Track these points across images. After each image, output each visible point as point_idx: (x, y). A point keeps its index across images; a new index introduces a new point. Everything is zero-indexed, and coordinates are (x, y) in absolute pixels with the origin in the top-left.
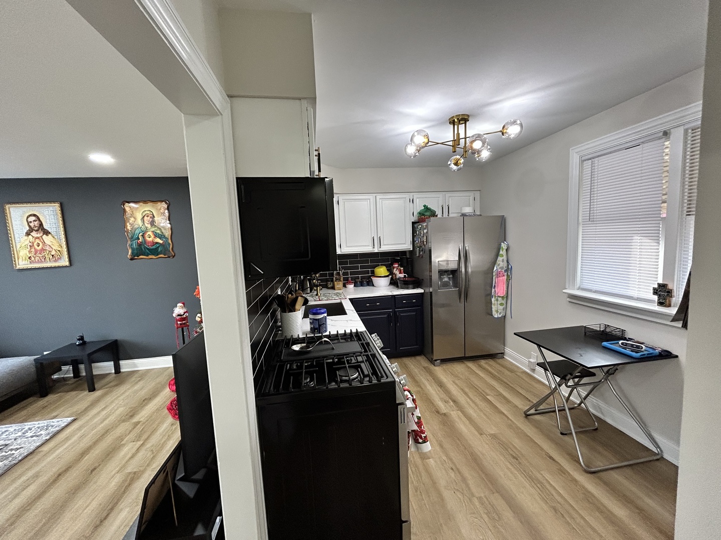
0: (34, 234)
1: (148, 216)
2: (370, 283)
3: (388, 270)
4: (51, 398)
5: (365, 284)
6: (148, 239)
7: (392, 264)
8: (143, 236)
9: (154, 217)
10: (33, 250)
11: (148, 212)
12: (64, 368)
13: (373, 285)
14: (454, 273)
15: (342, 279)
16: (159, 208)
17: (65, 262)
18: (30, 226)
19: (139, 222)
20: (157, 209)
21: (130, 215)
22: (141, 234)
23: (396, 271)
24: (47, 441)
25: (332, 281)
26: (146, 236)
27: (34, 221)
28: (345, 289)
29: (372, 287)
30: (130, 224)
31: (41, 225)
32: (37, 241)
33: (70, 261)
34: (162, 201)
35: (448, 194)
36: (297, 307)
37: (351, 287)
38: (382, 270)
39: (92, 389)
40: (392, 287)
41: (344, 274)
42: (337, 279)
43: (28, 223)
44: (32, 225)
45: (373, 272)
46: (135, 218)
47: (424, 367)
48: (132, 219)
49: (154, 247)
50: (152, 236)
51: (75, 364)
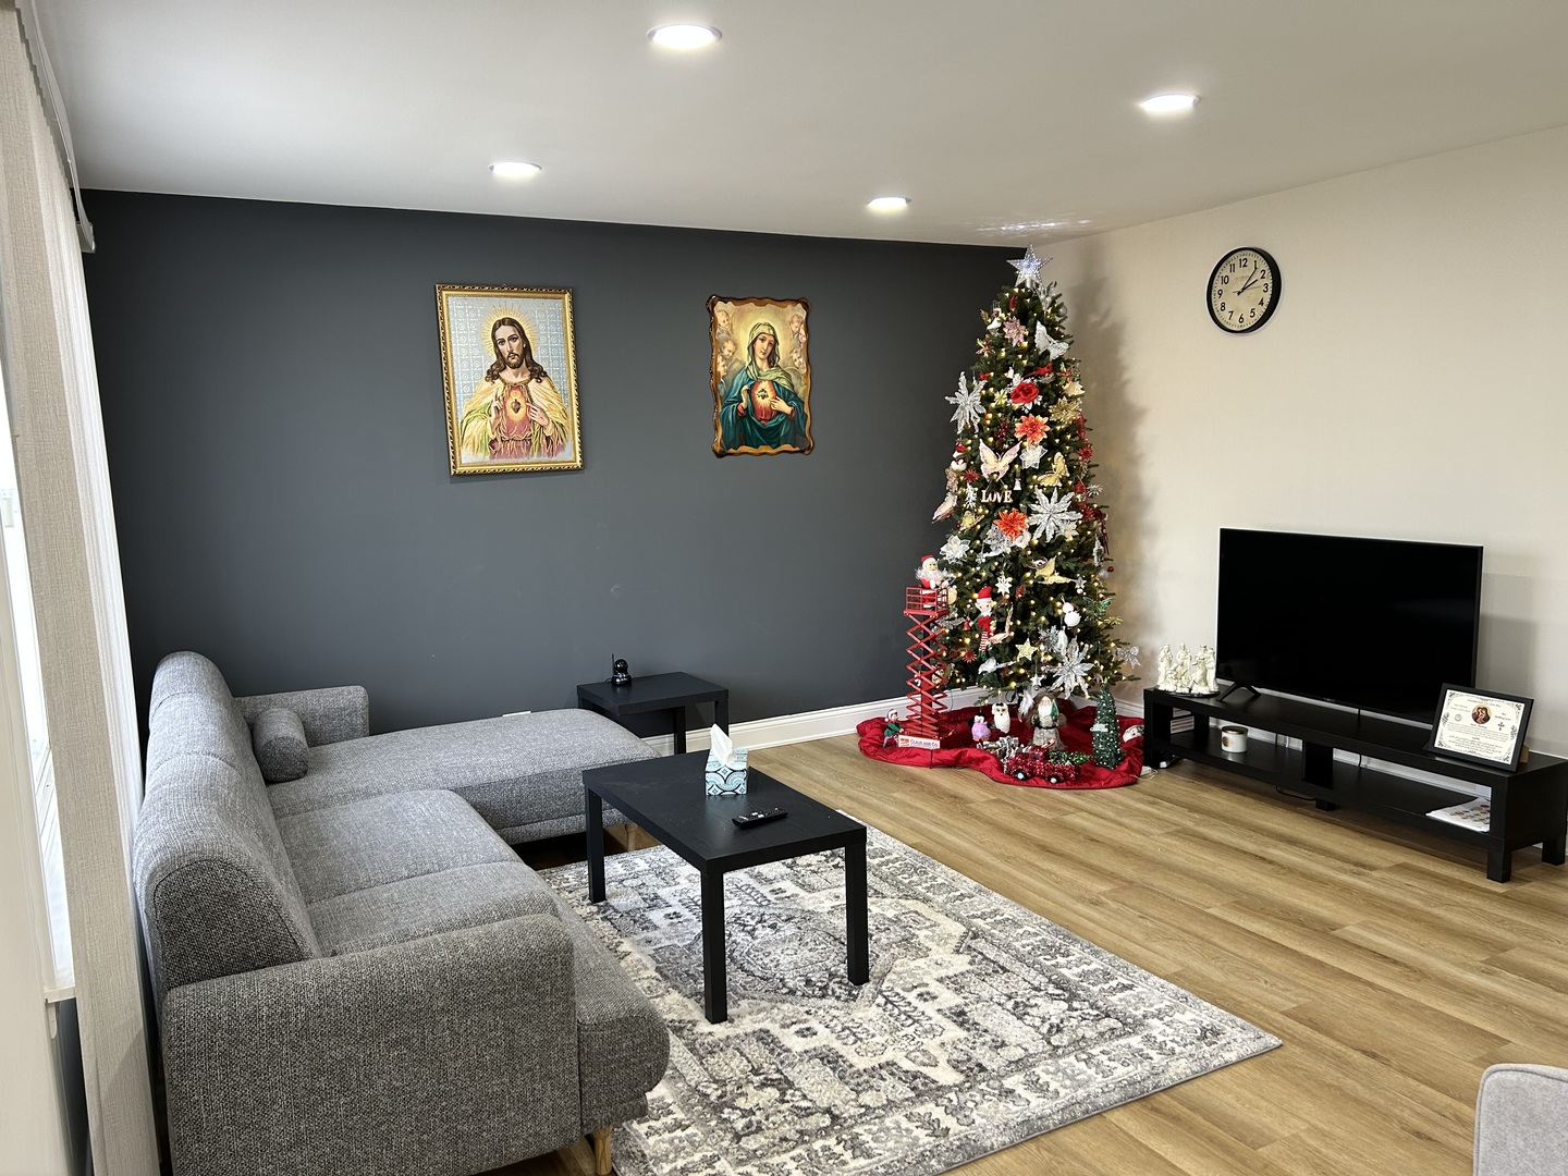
1: (763, 340)
6: (759, 400)
8: (749, 392)
9: (776, 341)
10: (502, 420)
11: (765, 329)
16: (789, 318)
18: (499, 354)
19: (745, 355)
20: (783, 321)
21: (724, 335)
22: (746, 387)
26: (757, 392)
30: (724, 358)
31: (527, 350)
32: (516, 396)
33: (583, 454)
34: (797, 301)
43: (498, 341)
46: (735, 344)
48: (729, 346)
49: (771, 424)
50: (770, 394)
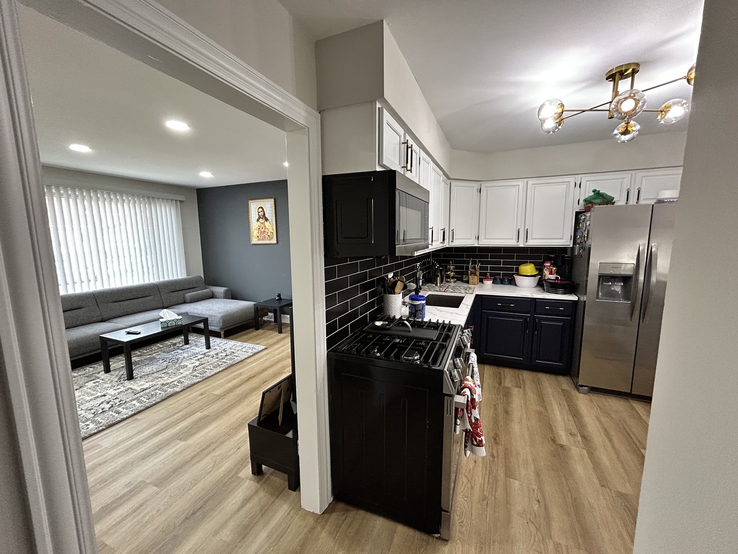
0: (261, 220)
2: (512, 282)
3: (537, 269)
4: (260, 331)
5: (507, 283)
7: (544, 262)
10: (260, 231)
12: (271, 314)
13: (516, 285)
14: (626, 280)
15: (478, 273)
17: (274, 241)
18: (259, 215)
23: (546, 272)
24: (250, 356)
25: (468, 275)
27: (261, 211)
28: (480, 284)
29: (513, 287)
31: (264, 214)
32: (262, 225)
33: (277, 242)
35: (640, 174)
36: (397, 290)
37: (488, 283)
38: (529, 269)
39: (280, 332)
40: (538, 289)
41: (481, 268)
42: (472, 273)
43: (259, 213)
44: (260, 214)
45: (517, 270)
47: (563, 390)
51: (275, 312)
